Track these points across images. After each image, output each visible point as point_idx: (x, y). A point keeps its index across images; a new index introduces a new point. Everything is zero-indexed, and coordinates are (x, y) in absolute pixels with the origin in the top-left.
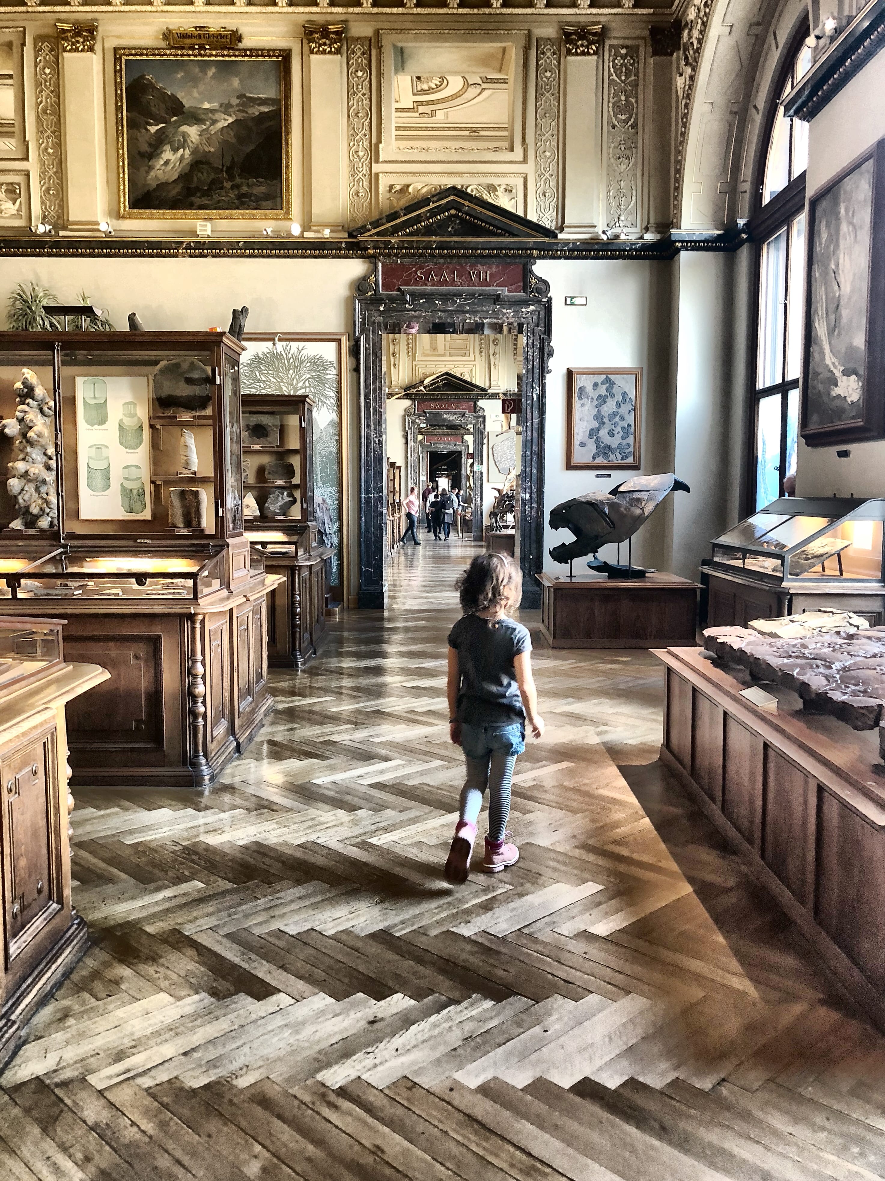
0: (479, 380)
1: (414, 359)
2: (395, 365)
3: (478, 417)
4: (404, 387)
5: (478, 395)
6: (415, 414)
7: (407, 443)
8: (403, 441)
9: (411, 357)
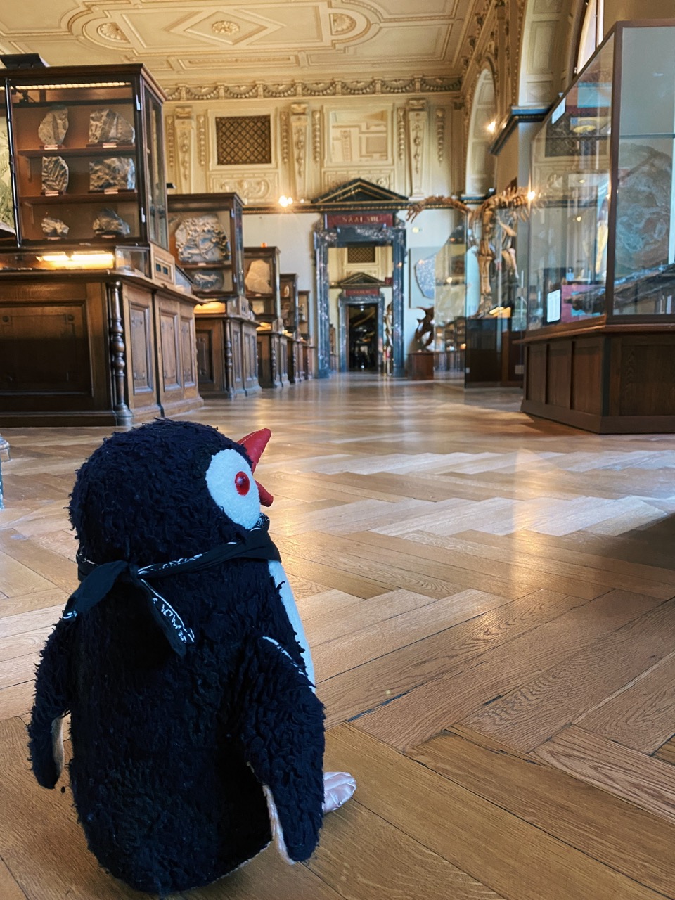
0: (398, 188)
1: (322, 165)
2: (300, 173)
3: (399, 231)
4: (311, 197)
5: (397, 204)
6: (324, 230)
7: (315, 265)
8: (310, 262)
9: (318, 164)
